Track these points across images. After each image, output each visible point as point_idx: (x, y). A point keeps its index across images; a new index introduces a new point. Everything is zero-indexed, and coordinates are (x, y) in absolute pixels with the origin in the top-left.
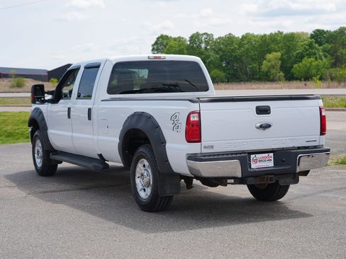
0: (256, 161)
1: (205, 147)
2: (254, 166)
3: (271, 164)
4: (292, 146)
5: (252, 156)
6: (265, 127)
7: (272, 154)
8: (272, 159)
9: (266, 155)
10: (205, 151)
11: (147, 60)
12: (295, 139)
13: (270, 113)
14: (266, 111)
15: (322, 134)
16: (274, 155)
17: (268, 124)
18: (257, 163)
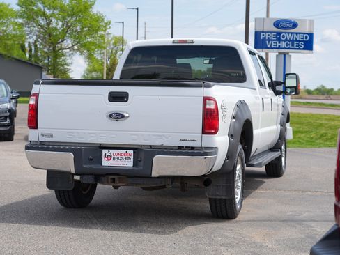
0: (109, 158)
1: (43, 135)
2: (105, 163)
3: (130, 164)
4: (160, 144)
5: (104, 151)
7: (131, 152)
8: (132, 157)
9: (124, 151)
10: (42, 139)
11: (171, 44)
12: (164, 136)
13: (126, 101)
14: (122, 98)
15: (204, 133)
16: (134, 153)
17: (120, 114)
18: (110, 161)
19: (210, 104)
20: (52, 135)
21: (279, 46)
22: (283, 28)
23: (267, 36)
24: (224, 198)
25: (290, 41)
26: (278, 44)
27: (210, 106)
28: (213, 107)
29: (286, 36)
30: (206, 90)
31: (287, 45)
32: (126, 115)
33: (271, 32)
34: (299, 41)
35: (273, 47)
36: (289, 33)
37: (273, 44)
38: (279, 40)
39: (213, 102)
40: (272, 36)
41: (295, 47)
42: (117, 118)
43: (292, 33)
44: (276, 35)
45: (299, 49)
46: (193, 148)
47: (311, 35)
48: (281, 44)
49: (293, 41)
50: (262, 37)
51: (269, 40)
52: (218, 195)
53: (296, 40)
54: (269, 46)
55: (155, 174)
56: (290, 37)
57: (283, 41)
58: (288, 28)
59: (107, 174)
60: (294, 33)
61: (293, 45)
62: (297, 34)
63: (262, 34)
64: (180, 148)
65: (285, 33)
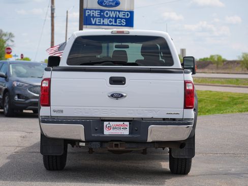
0: (109, 128)
1: (54, 111)
2: (107, 132)
3: (126, 132)
4: (150, 117)
5: (105, 123)
6: (117, 96)
7: (127, 123)
8: (128, 127)
9: (122, 123)
10: (54, 114)
11: (110, 34)
12: (154, 110)
13: (124, 84)
14: (120, 81)
15: (185, 107)
16: (130, 124)
17: (120, 94)
18: (110, 130)
19: (189, 86)
20: (62, 111)
21: (103, 23)
22: (106, 6)
23: (92, 13)
24: (186, 157)
25: (113, 18)
26: (102, 21)
27: (190, 87)
28: (191, 88)
29: (109, 13)
30: (186, 75)
31: (110, 22)
32: (124, 95)
33: (95, 10)
34: (122, 18)
35: (97, 23)
36: (112, 11)
37: (97, 21)
38: (103, 17)
39: (191, 84)
40: (96, 14)
41: (118, 24)
42: (118, 97)
43: (114, 11)
44: (100, 13)
45: (121, 26)
46: (174, 119)
47: (132, 13)
48: (105, 21)
49: (116, 19)
50: (87, 14)
51: (94, 17)
52: (182, 156)
53: (119, 18)
54: (93, 23)
55: (150, 139)
56: (113, 14)
57: (106, 18)
58: (111, 6)
59: (112, 141)
60: (117, 11)
61: (116, 22)
62: (119, 11)
63: (87, 11)
64: (164, 119)
65: (109, 11)
